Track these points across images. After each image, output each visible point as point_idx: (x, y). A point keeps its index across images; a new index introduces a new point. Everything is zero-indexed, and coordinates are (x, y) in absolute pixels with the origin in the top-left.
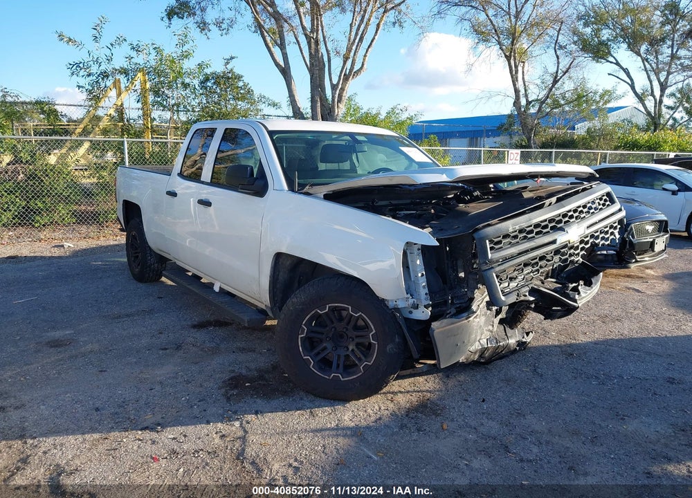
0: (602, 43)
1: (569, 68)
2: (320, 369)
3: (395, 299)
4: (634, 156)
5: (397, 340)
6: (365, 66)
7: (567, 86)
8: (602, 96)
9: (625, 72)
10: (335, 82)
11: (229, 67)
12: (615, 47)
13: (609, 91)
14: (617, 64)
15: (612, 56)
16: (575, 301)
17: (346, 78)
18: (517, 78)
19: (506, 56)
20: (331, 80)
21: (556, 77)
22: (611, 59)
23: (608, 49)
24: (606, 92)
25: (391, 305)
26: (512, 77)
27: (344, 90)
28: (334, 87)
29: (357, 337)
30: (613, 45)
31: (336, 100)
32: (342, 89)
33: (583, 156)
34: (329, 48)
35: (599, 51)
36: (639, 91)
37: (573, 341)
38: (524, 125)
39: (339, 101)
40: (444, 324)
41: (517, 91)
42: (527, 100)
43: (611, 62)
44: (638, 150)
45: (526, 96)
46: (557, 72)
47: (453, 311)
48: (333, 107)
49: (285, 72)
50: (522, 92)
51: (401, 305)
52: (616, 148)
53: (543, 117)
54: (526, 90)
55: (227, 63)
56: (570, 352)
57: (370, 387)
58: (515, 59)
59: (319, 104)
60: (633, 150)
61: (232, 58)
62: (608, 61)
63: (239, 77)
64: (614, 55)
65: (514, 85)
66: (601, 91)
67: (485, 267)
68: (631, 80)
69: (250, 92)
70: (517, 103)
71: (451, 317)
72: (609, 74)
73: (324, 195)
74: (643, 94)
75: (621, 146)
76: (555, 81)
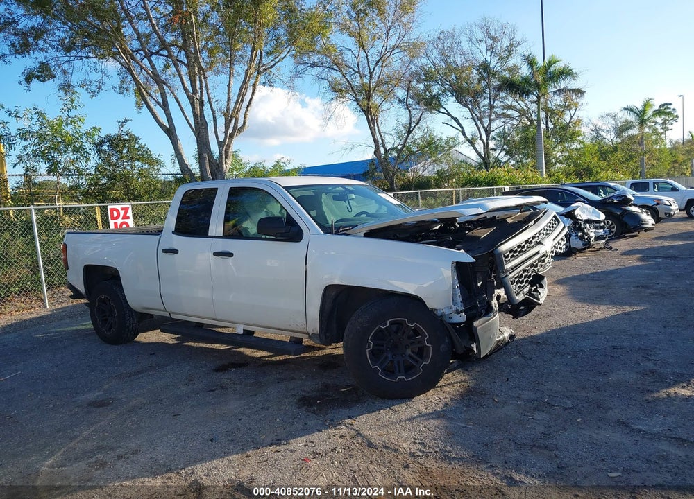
0: (433, 97)
1: (420, 120)
2: (386, 375)
3: (442, 307)
4: (479, 191)
5: (447, 341)
6: (247, 124)
7: (417, 134)
8: (447, 142)
9: (455, 121)
10: (221, 139)
11: (125, 129)
12: (445, 100)
13: (453, 138)
14: (448, 114)
15: (443, 107)
16: (538, 299)
17: (232, 136)
18: (375, 129)
19: (364, 111)
20: (217, 137)
21: (410, 128)
22: (442, 110)
23: (439, 101)
24: (449, 139)
25: (439, 313)
26: (371, 129)
27: (230, 147)
28: (220, 144)
29: (411, 344)
30: (442, 98)
31: (224, 156)
32: (229, 146)
33: (438, 194)
34: (214, 108)
35: (432, 104)
36: (469, 137)
37: (532, 334)
38: (385, 171)
39: (226, 157)
40: (481, 322)
41: (376, 141)
42: (385, 149)
43: (443, 113)
44: (480, 186)
45: (384, 146)
46: (410, 123)
47: (483, 312)
48: (221, 163)
49: (170, 132)
50: (380, 142)
51: (447, 312)
52: (463, 186)
53: (401, 163)
54: (382, 140)
55: (122, 126)
56: (537, 341)
57: (429, 382)
58: (371, 113)
59: (207, 161)
60: (476, 186)
61: (126, 121)
62: (440, 112)
63: (135, 139)
64: (445, 106)
65: (373, 136)
66: (445, 138)
67: (503, 275)
68: (462, 127)
69: (147, 152)
70: (377, 152)
71: (484, 316)
72: (444, 123)
73: (364, 234)
74: (472, 139)
75: (467, 184)
76: (409, 132)
